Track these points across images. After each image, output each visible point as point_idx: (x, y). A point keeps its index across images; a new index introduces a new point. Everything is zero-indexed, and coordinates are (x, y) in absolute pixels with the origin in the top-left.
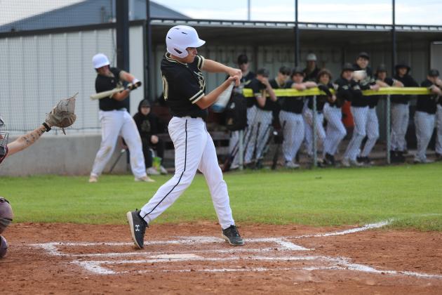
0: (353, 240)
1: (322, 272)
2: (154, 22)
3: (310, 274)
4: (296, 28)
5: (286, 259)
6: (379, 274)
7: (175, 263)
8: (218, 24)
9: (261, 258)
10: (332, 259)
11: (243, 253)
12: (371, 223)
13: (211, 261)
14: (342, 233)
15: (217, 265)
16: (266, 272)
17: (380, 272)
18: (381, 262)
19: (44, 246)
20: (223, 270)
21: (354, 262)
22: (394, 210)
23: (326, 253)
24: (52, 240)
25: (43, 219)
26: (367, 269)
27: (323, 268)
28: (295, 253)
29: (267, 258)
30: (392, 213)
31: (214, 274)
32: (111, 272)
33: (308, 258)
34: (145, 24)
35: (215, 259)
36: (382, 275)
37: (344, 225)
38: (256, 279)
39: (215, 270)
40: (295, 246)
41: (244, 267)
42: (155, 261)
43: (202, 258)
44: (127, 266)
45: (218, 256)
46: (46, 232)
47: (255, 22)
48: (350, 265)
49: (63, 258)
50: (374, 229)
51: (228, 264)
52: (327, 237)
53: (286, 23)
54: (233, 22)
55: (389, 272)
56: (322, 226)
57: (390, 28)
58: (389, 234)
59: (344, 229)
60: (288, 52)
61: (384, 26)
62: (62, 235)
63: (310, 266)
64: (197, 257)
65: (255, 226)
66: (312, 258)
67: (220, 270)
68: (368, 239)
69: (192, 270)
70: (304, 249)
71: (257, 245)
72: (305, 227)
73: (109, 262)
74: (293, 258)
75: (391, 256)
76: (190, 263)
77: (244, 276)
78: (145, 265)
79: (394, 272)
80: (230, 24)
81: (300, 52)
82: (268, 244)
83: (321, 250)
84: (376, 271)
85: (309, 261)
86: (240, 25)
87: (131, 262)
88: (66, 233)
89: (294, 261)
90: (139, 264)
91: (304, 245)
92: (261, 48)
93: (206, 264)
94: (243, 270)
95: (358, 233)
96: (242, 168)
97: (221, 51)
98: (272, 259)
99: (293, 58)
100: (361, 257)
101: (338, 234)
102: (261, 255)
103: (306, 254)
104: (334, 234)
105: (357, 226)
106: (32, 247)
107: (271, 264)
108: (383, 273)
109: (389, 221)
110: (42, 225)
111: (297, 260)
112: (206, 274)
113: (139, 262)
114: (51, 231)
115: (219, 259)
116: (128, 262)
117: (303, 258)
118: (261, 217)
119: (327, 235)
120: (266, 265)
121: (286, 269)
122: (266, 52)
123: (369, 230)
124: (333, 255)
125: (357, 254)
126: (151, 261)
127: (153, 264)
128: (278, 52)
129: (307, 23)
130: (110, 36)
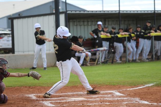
0: (141, 91)
1: (130, 104)
2: (68, 12)
3: (125, 105)
4: (119, 13)
5: (116, 99)
6: (150, 104)
7: (77, 101)
8: (91, 12)
9: (107, 99)
10: (134, 99)
11: (101, 97)
12: (147, 84)
13: (89, 100)
14: (137, 88)
15: (92, 102)
16: (109, 105)
17: (151, 104)
18: (151, 100)
19: (30, 96)
20: (94, 104)
21: (141, 100)
22: (156, 79)
23: (131, 97)
24: (33, 93)
25: (30, 85)
26: (146, 103)
27: (130, 102)
28: (120, 97)
29: (110, 99)
30: (155, 80)
31: (91, 106)
32: (54, 106)
33: (125, 98)
34: (65, 13)
35: (91, 100)
36: (152, 105)
37: (138, 85)
39: (91, 104)
40: (120, 94)
41: (101, 103)
42: (69, 101)
43: (86, 99)
44: (59, 103)
45: (92, 99)
46: (31, 90)
47: (104, 11)
48: (140, 101)
49: (37, 100)
50: (149, 87)
51: (96, 102)
52: (132, 90)
53: (116, 11)
54: (96, 11)
55: (154, 104)
56: (130, 86)
57: (154, 12)
58: (154, 88)
59: (137, 87)
60: (117, 21)
61: (151, 11)
62: (36, 91)
63: (125, 102)
64: (85, 99)
65: (106, 86)
66: (126, 98)
67: (92, 104)
68: (146, 91)
69: (83, 104)
70: (123, 95)
71: (106, 94)
72: (123, 86)
73: (53, 102)
74: (119, 99)
75: (155, 97)
76: (82, 101)
77: (101, 106)
78: (66, 103)
79: (156, 104)
80: (95, 12)
81: (121, 21)
82: (110, 93)
83: (129, 95)
84: (149, 103)
85: (125, 100)
86: (99, 12)
87: (61, 101)
88: (38, 90)
89: (119, 100)
90: (64, 102)
91: (123, 94)
92: (107, 20)
93: (88, 102)
94: (101, 104)
95: (143, 88)
96: (101, 63)
97: (93, 21)
98: (111, 99)
99: (118, 23)
100: (144, 98)
101: (136, 89)
102: (108, 97)
103: (124, 97)
104: (134, 89)
105: (142, 85)
106: (26, 96)
107: (111, 101)
108: (152, 104)
109: (154, 83)
110: (29, 87)
111: (121, 100)
112: (88, 106)
113: (64, 101)
114: (32, 90)
115: (93, 99)
116: (60, 101)
117: (123, 99)
118: (108, 83)
119: (131, 89)
120: (109, 101)
121: (116, 103)
122: (109, 21)
123: (147, 87)
124: (134, 97)
125: (142, 97)
126: (68, 101)
127: (69, 102)
128: (113, 21)
129: (123, 11)
130: (53, 17)
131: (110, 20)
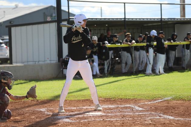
2: (71, 20)
3: (150, 120)
4: (125, 20)
5: (137, 114)
7: (95, 116)
10: (156, 114)
12: (165, 97)
13: (109, 115)
14: (155, 102)
15: (112, 117)
17: (177, 119)
23: (152, 111)
26: (171, 118)
28: (141, 111)
31: (112, 121)
34: (68, 20)
38: (129, 123)
39: (112, 119)
43: (105, 114)
48: (164, 116)
50: (167, 100)
51: (116, 117)
53: (121, 19)
55: (180, 119)
56: (147, 99)
57: (160, 20)
58: (173, 102)
59: (155, 100)
61: (158, 19)
63: (148, 117)
65: (120, 100)
66: (147, 113)
67: (114, 119)
68: (166, 104)
69: (103, 120)
70: (143, 109)
75: (178, 111)
76: (101, 116)
77: (124, 122)
79: (182, 119)
93: (107, 117)
94: (123, 119)
95: (161, 102)
97: (95, 30)
103: (144, 111)
105: (160, 99)
106: (37, 110)
109: (172, 97)
111: (142, 114)
112: (109, 121)
115: (112, 114)
117: (144, 113)
118: (122, 96)
119: (150, 103)
123: (165, 100)
124: (156, 112)
128: (117, 29)
129: (129, 19)
130: (55, 25)
131: (113, 28)
